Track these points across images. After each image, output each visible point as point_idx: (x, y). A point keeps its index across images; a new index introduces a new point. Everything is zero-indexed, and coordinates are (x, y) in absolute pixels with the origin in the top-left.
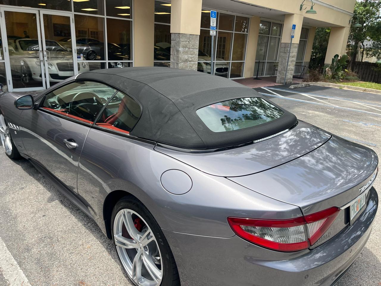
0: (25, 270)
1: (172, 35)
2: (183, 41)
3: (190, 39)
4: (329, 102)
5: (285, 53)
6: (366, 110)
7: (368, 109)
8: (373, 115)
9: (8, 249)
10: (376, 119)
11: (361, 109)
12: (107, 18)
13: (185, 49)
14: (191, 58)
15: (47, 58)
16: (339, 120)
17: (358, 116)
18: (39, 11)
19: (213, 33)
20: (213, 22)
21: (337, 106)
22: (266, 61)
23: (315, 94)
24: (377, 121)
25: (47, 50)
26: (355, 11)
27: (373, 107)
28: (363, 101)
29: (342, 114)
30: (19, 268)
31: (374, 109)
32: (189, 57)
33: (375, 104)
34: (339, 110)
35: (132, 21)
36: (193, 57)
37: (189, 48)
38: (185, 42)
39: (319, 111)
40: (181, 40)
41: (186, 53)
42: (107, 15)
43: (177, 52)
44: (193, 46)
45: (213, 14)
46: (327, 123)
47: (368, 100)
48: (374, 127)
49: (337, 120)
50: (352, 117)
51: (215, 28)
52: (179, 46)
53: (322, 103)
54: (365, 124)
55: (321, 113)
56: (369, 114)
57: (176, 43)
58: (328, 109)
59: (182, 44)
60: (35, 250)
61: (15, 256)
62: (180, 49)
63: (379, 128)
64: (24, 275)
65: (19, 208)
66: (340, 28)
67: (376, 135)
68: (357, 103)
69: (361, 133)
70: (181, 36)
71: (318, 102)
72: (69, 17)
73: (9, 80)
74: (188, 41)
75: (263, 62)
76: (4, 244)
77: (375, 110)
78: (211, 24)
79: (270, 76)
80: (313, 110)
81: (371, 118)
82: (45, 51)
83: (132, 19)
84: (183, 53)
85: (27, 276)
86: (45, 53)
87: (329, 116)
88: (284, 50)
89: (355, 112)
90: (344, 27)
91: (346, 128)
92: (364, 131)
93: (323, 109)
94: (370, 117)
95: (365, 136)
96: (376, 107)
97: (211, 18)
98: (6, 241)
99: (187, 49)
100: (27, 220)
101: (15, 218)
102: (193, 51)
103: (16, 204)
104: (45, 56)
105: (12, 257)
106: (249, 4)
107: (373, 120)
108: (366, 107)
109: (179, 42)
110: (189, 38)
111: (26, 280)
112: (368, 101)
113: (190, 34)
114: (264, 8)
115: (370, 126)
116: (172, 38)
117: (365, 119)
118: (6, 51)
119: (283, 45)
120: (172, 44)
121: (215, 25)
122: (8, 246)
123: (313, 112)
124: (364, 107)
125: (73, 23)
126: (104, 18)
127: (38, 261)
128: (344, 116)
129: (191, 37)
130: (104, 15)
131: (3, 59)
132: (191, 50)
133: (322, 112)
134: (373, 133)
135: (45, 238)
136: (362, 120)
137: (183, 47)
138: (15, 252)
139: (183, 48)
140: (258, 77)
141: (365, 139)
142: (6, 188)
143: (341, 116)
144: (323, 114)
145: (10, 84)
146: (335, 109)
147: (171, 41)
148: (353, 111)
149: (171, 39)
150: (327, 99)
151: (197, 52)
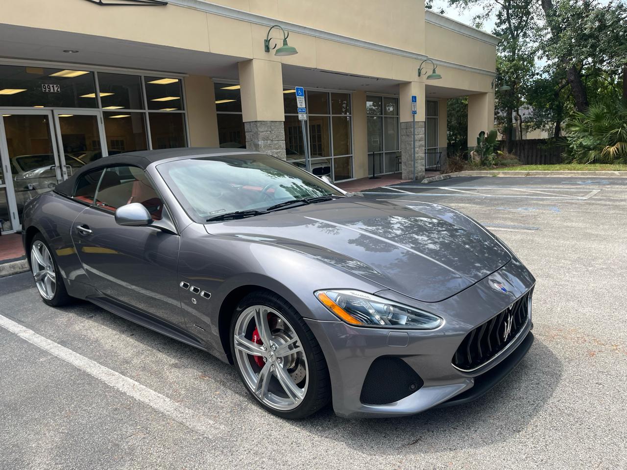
0: (132, 377)
1: (245, 125)
2: (262, 132)
3: (273, 127)
4: (478, 192)
5: (408, 135)
6: (527, 195)
7: (532, 194)
8: (537, 199)
9: (102, 365)
10: (541, 203)
11: (522, 195)
12: (149, 113)
13: (266, 141)
14: (277, 153)
15: (68, 176)
16: (492, 209)
17: (517, 202)
18: (52, 111)
19: (303, 117)
20: (301, 103)
21: (489, 195)
22: (384, 152)
23: (459, 186)
24: (541, 204)
25: (66, 164)
26: (498, 69)
27: (537, 191)
28: (524, 186)
29: (496, 202)
30: (123, 377)
31: (539, 193)
32: (273, 152)
33: (542, 188)
34: (491, 199)
35: (184, 113)
36: (279, 152)
37: (272, 140)
38: (265, 132)
39: (464, 203)
40: (259, 129)
41: (269, 147)
42: (149, 109)
43: (255, 147)
44: (277, 137)
45: (299, 92)
46: (476, 213)
47: (532, 184)
48: (538, 210)
49: (489, 210)
50: (509, 204)
51: (304, 110)
52: (258, 139)
53: (468, 194)
54: (526, 209)
55: (467, 205)
56: (533, 198)
57: (253, 135)
58: (477, 199)
59: (261, 135)
60: (135, 361)
61: (113, 369)
62: (260, 143)
63: (544, 212)
64: (132, 381)
65: (97, 333)
66: (482, 95)
67: (539, 219)
68: (516, 189)
69: (520, 218)
70: (258, 124)
71: (463, 193)
72: (96, 116)
73: (14, 213)
74: (270, 130)
75: (380, 153)
76: (95, 362)
77: (541, 194)
78: (299, 106)
79: (393, 173)
80: (456, 203)
81: (535, 202)
82: (65, 166)
83: (184, 110)
84: (264, 147)
85: (136, 381)
86: (64, 169)
87: (478, 206)
88: (407, 132)
89: (514, 198)
90: (486, 93)
91: (501, 216)
92: (523, 217)
93: (470, 200)
94: (532, 202)
95: (524, 221)
96: (541, 191)
97: (297, 97)
98: (95, 360)
99: (269, 141)
100: (113, 341)
101: (97, 341)
102: (277, 143)
103: (90, 330)
104: (65, 174)
105: (110, 370)
106: (346, 75)
107: (537, 204)
108: (527, 192)
109: (257, 133)
110: (271, 127)
111: (136, 383)
112: (532, 186)
113: (271, 121)
114: (368, 77)
115: (532, 211)
116: (246, 129)
117: (526, 205)
118: (7, 172)
119: (403, 126)
120: (247, 137)
121: (304, 106)
122: (100, 363)
123: (456, 204)
124: (525, 192)
125: (102, 123)
126: (145, 113)
127: (144, 369)
128: (498, 205)
129: (273, 124)
130: (144, 109)
131: (4, 183)
132: (276, 142)
133: (469, 203)
134: (535, 217)
135: (142, 351)
136: (522, 206)
137: (264, 139)
138: (112, 365)
139: (264, 141)
140: (375, 175)
141: (524, 224)
142: (69, 320)
143: (494, 205)
144: (470, 205)
145: (15, 218)
146: (486, 198)
147: (246, 134)
148: (511, 198)
149: (246, 131)
150: (476, 189)
151: (283, 144)
